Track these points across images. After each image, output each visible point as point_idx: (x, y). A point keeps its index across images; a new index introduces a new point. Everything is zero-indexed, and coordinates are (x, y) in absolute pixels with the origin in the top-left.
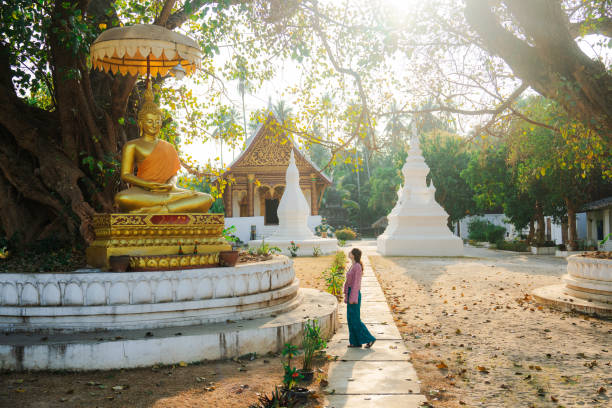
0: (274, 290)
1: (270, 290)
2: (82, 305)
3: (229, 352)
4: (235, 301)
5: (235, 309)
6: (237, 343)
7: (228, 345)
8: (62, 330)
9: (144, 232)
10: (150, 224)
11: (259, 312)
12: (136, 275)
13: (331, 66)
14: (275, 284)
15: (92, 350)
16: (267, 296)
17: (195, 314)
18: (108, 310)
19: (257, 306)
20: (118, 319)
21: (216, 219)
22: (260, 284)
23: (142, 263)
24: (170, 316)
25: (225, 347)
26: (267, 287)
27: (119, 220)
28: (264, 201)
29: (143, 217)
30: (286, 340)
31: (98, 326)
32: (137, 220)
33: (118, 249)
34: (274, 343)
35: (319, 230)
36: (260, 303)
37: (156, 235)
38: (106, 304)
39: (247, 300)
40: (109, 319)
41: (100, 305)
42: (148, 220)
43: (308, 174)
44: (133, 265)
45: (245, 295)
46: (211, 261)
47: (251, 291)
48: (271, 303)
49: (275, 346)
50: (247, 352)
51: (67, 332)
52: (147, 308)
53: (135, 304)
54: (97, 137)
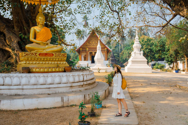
0: (85, 81)
1: (83, 81)
2: (11, 85)
3: (65, 104)
4: (69, 85)
5: (69, 88)
6: (68, 100)
7: (64, 101)
8: (3, 94)
9: (36, 59)
10: (38, 56)
11: (79, 89)
12: (32, 75)
13: (110, 10)
14: (85, 79)
15: (11, 102)
16: (82, 83)
17: (54, 89)
18: (20, 87)
19: (78, 87)
20: (24, 91)
21: (64, 55)
22: (79, 79)
23: (34, 70)
24: (44, 90)
25: (63, 102)
26: (82, 80)
27: (26, 54)
28: (91, 56)
29: (36, 54)
30: (88, 100)
31: (16, 93)
32: (33, 55)
33: (26, 65)
34: (82, 100)
35: (108, 65)
36: (79, 86)
37: (41, 60)
38: (20, 85)
39: (74, 85)
40: (21, 91)
41: (18, 85)
42: (37, 54)
43: (104, 48)
44: (31, 71)
45: (73, 83)
46: (61, 70)
47: (76, 82)
48: (84, 86)
49: (83, 101)
50: (72, 104)
51: (5, 95)
52: (35, 87)
53: (31, 85)
54: (26, 28)
